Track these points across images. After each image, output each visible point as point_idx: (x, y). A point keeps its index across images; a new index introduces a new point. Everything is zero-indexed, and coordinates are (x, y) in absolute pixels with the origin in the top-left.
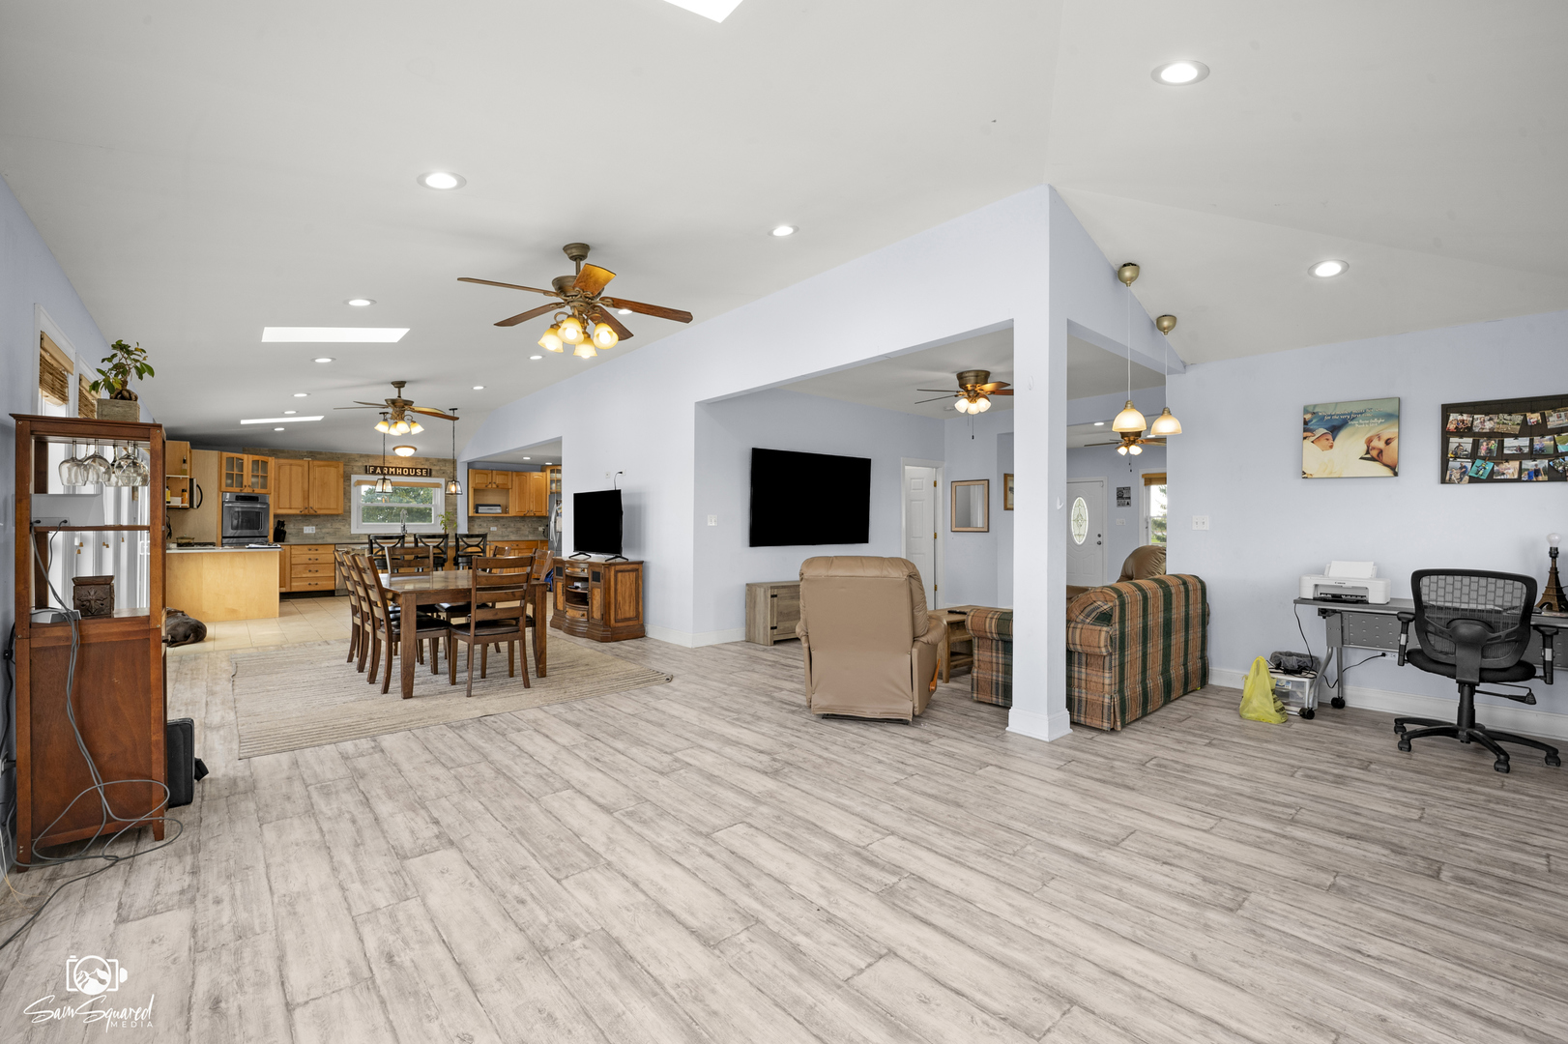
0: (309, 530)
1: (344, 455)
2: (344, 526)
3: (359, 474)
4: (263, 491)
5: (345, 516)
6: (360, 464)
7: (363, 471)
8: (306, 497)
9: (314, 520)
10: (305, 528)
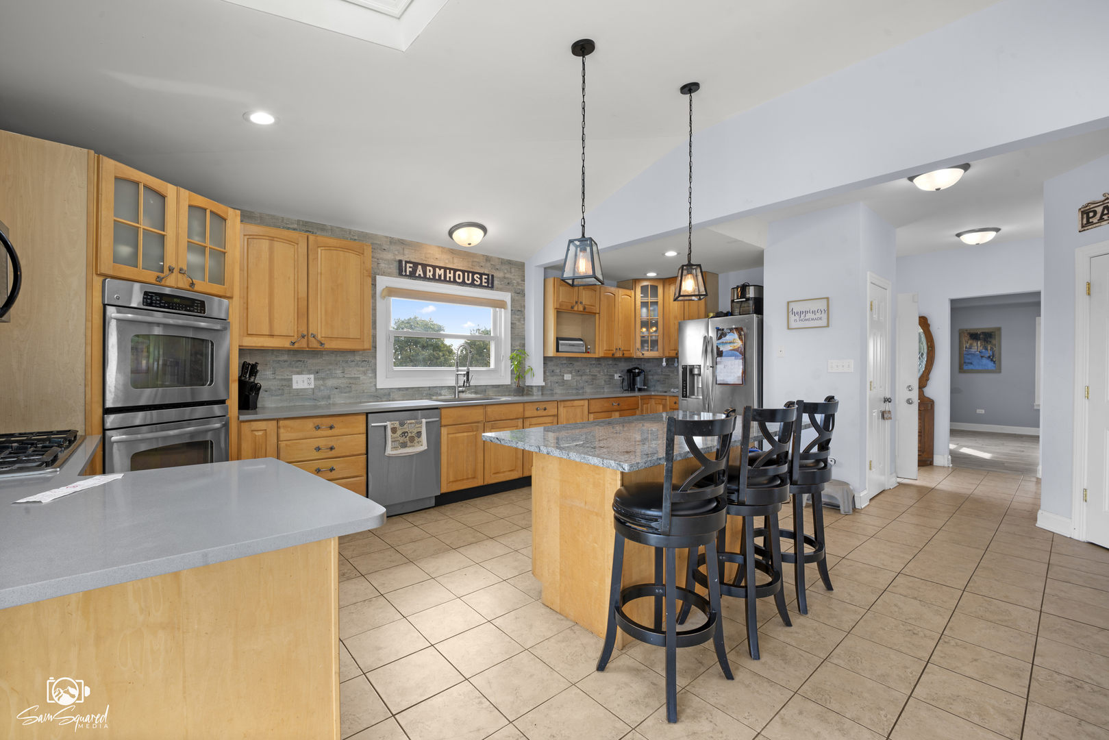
0: (302, 382)
1: (364, 236)
2: (365, 373)
3: (389, 275)
4: (215, 288)
5: (364, 355)
6: (389, 256)
7: (395, 270)
8: (303, 312)
9: (312, 362)
10: (295, 378)
